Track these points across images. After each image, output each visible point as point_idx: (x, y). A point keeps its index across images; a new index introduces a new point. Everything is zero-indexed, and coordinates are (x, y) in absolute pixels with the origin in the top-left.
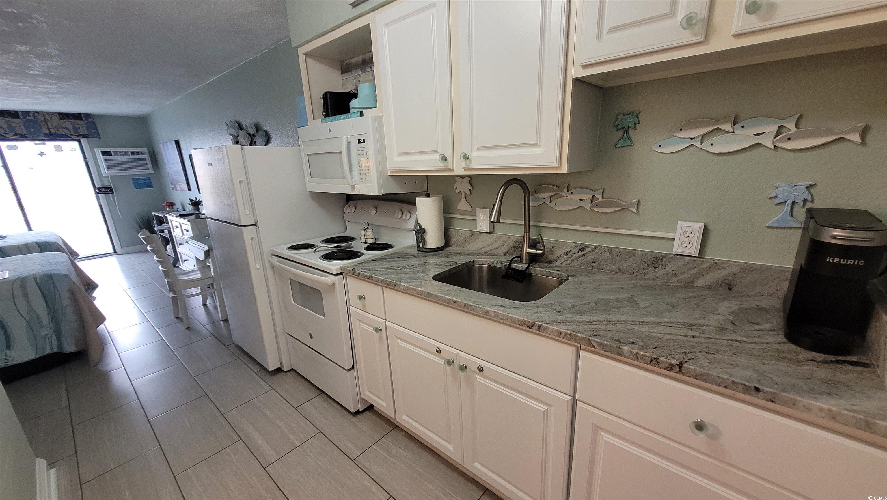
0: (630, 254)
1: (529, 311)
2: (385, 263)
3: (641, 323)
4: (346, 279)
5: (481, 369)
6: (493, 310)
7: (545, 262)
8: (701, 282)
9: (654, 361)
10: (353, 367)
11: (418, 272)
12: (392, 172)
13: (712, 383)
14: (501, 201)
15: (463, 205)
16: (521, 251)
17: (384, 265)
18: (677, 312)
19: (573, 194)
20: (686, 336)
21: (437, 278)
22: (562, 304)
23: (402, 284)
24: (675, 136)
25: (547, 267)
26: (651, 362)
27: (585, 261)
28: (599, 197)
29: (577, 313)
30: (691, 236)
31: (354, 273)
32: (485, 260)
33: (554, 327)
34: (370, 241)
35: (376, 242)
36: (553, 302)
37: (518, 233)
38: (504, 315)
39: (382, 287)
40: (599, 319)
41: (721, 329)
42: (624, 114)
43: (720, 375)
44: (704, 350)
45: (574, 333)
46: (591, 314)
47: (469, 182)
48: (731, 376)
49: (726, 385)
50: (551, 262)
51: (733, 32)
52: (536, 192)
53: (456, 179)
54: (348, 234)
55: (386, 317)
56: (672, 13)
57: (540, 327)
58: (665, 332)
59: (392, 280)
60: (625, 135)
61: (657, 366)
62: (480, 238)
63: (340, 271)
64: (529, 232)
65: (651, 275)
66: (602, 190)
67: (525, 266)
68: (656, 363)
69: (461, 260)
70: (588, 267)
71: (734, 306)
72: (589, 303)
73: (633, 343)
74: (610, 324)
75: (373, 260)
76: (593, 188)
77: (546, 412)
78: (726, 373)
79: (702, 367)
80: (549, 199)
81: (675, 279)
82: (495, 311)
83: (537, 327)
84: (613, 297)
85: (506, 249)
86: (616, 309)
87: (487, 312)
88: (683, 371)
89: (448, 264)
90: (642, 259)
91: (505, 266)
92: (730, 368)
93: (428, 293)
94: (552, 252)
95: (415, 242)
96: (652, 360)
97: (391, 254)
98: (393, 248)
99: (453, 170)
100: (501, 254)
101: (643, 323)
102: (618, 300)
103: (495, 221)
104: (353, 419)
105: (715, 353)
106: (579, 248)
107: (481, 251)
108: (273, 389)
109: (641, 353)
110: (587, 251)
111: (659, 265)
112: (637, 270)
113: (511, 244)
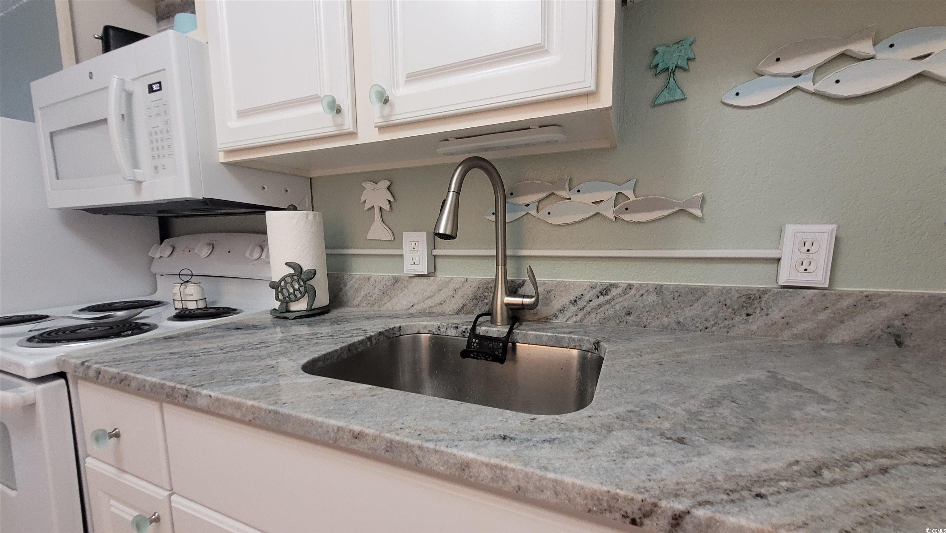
4: (77, 389)
6: (483, 457)
7: (535, 321)
14: (458, 193)
15: (375, 231)
16: (491, 303)
19: (582, 193)
22: (665, 414)
23: (205, 392)
24: (764, 75)
25: (545, 328)
27: (611, 312)
30: (813, 249)
32: (422, 325)
35: (202, 306)
37: (484, 273)
39: (160, 402)
50: (547, 319)
52: (512, 194)
54: (150, 296)
55: (171, 485)
62: (410, 287)
64: (505, 270)
65: (740, 329)
66: (634, 180)
67: (503, 330)
69: (375, 327)
75: (168, 338)
76: (617, 180)
80: (535, 205)
81: (787, 334)
85: (460, 303)
90: (722, 299)
91: (464, 332)
93: (276, 412)
94: (548, 302)
99: (354, 130)
100: (450, 313)
103: (448, 233)
106: (598, 289)
107: (412, 311)
110: (614, 294)
111: (756, 308)
112: (712, 323)
113: (469, 292)
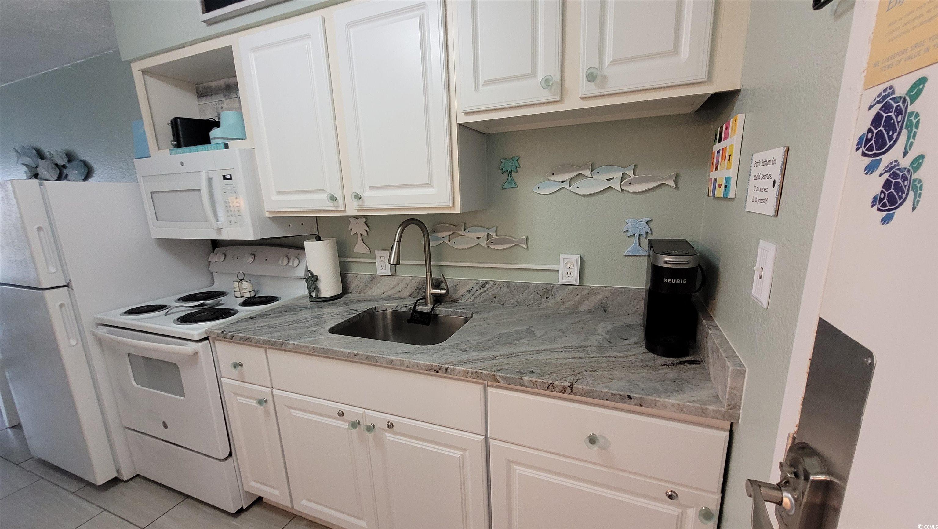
0: (526, 286)
1: (435, 355)
2: (267, 320)
3: (538, 352)
4: (214, 345)
5: (390, 426)
6: (398, 359)
7: (449, 301)
8: (584, 307)
9: (551, 387)
10: (230, 454)
11: (311, 326)
12: (270, 212)
13: (596, 398)
14: (399, 242)
15: (360, 248)
16: (425, 292)
17: (267, 322)
18: (567, 337)
19: (470, 233)
20: (574, 358)
21: (333, 330)
22: (467, 343)
23: (291, 342)
24: (549, 180)
25: (452, 306)
26: (548, 388)
27: (487, 296)
28: (493, 234)
29: (481, 350)
30: (571, 267)
31: (224, 336)
32: (388, 306)
33: (460, 368)
34: (247, 295)
35: (255, 295)
36: (459, 342)
37: (421, 274)
38: (410, 362)
39: (265, 348)
40: (502, 353)
41: (600, 348)
42: (506, 159)
43: (602, 390)
44: (589, 369)
45: (480, 371)
46: (495, 349)
47: (365, 223)
48: (610, 389)
49: (607, 398)
50: (456, 301)
51: (580, 96)
52: (434, 231)
53: (350, 219)
54: (216, 288)
55: (272, 385)
56: (533, 74)
57: (447, 369)
58: (558, 357)
59: (278, 339)
60: (509, 177)
61: (553, 390)
62: (381, 282)
63: (205, 336)
64: (431, 272)
65: (544, 305)
66: (495, 228)
67: (430, 307)
68: (553, 388)
69: (361, 308)
70: (491, 303)
71: (608, 325)
72: (493, 339)
73: (532, 372)
74: (512, 357)
75: (251, 318)
76: (487, 227)
77: (461, 458)
78: (606, 387)
79: (588, 385)
80: (448, 238)
81: (563, 307)
82: (400, 359)
83: (444, 371)
84: (513, 330)
85: (410, 291)
86: (516, 342)
87: (392, 361)
88: (574, 392)
89: (347, 314)
90: (536, 290)
91: (410, 309)
92: (609, 382)
93: (324, 348)
94: (456, 291)
95: (307, 292)
96: (549, 386)
97: (277, 308)
98: (279, 300)
99: (345, 211)
100: (405, 297)
101: (539, 352)
102: (518, 332)
103: (395, 263)
104: (234, 522)
105: (597, 370)
106: (480, 284)
107: (383, 296)
108: (105, 510)
109: (540, 380)
110: (488, 287)
111: (550, 295)
112: (532, 302)
113: (415, 285)
